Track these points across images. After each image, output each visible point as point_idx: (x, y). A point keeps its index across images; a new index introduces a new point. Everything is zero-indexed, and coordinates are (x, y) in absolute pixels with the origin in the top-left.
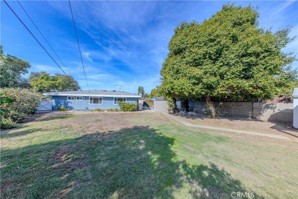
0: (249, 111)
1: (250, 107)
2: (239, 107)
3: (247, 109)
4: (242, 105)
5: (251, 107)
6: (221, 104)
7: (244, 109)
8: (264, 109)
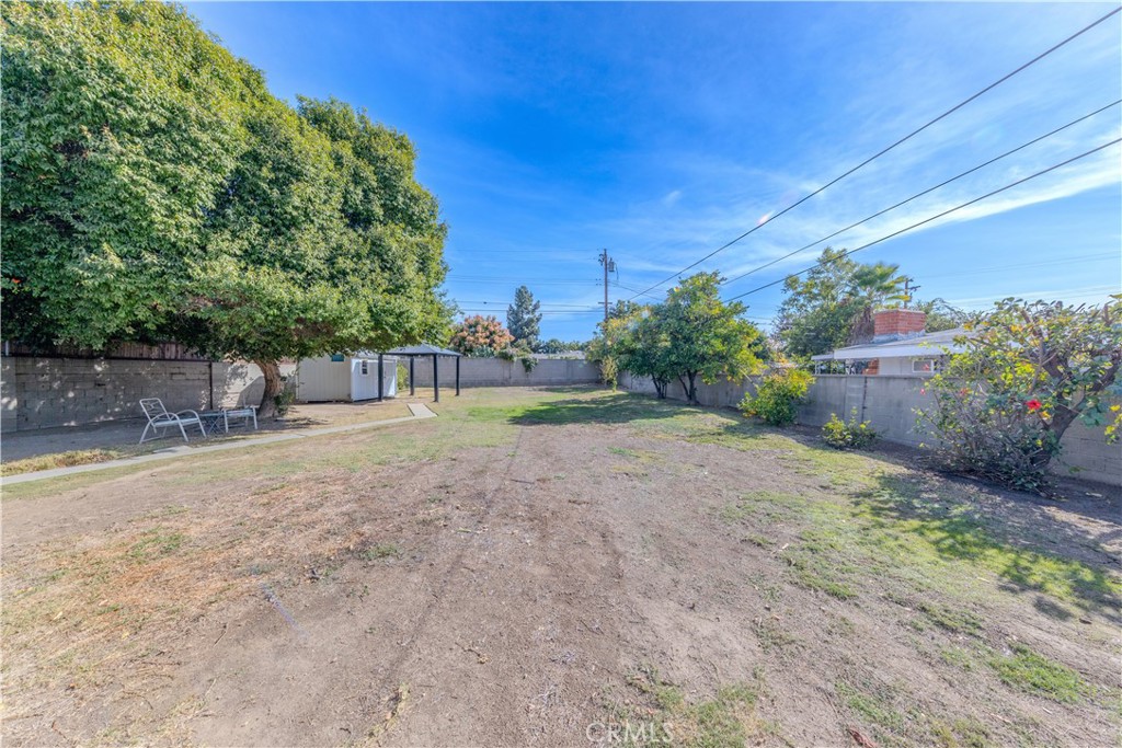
0: (201, 388)
1: (203, 377)
2: (174, 377)
3: (197, 382)
4: (182, 370)
5: (207, 377)
6: (99, 369)
7: (191, 383)
8: (230, 379)
